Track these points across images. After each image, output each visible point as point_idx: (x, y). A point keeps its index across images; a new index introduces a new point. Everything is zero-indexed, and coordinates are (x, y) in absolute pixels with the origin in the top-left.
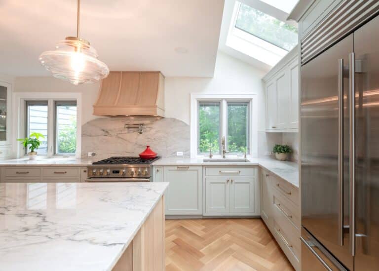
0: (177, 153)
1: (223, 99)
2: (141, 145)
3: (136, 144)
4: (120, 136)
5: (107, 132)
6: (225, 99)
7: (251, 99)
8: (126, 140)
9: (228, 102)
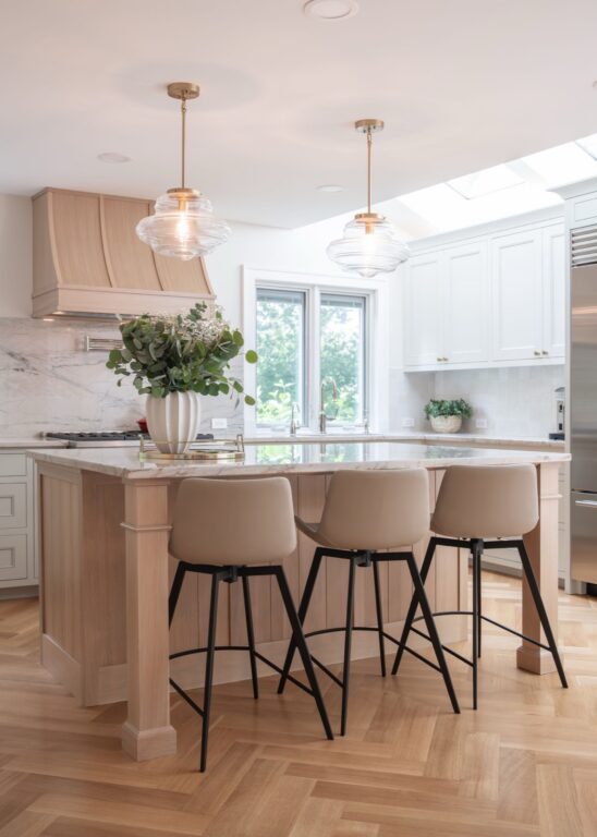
0: (214, 421)
1: (313, 286)
2: (120, 400)
3: (106, 395)
4: (58, 371)
5: (23, 359)
6: (319, 286)
7: (374, 291)
8: (78, 385)
9: (322, 294)
